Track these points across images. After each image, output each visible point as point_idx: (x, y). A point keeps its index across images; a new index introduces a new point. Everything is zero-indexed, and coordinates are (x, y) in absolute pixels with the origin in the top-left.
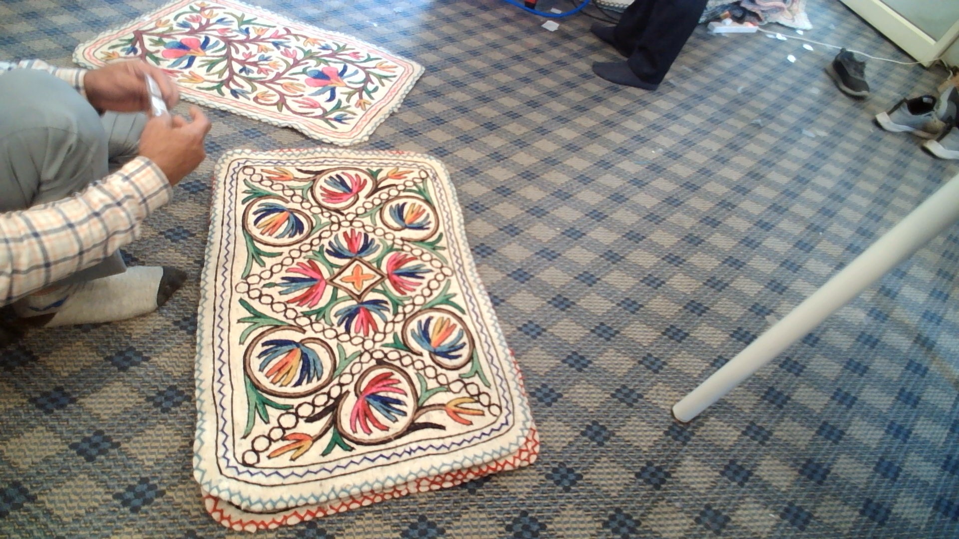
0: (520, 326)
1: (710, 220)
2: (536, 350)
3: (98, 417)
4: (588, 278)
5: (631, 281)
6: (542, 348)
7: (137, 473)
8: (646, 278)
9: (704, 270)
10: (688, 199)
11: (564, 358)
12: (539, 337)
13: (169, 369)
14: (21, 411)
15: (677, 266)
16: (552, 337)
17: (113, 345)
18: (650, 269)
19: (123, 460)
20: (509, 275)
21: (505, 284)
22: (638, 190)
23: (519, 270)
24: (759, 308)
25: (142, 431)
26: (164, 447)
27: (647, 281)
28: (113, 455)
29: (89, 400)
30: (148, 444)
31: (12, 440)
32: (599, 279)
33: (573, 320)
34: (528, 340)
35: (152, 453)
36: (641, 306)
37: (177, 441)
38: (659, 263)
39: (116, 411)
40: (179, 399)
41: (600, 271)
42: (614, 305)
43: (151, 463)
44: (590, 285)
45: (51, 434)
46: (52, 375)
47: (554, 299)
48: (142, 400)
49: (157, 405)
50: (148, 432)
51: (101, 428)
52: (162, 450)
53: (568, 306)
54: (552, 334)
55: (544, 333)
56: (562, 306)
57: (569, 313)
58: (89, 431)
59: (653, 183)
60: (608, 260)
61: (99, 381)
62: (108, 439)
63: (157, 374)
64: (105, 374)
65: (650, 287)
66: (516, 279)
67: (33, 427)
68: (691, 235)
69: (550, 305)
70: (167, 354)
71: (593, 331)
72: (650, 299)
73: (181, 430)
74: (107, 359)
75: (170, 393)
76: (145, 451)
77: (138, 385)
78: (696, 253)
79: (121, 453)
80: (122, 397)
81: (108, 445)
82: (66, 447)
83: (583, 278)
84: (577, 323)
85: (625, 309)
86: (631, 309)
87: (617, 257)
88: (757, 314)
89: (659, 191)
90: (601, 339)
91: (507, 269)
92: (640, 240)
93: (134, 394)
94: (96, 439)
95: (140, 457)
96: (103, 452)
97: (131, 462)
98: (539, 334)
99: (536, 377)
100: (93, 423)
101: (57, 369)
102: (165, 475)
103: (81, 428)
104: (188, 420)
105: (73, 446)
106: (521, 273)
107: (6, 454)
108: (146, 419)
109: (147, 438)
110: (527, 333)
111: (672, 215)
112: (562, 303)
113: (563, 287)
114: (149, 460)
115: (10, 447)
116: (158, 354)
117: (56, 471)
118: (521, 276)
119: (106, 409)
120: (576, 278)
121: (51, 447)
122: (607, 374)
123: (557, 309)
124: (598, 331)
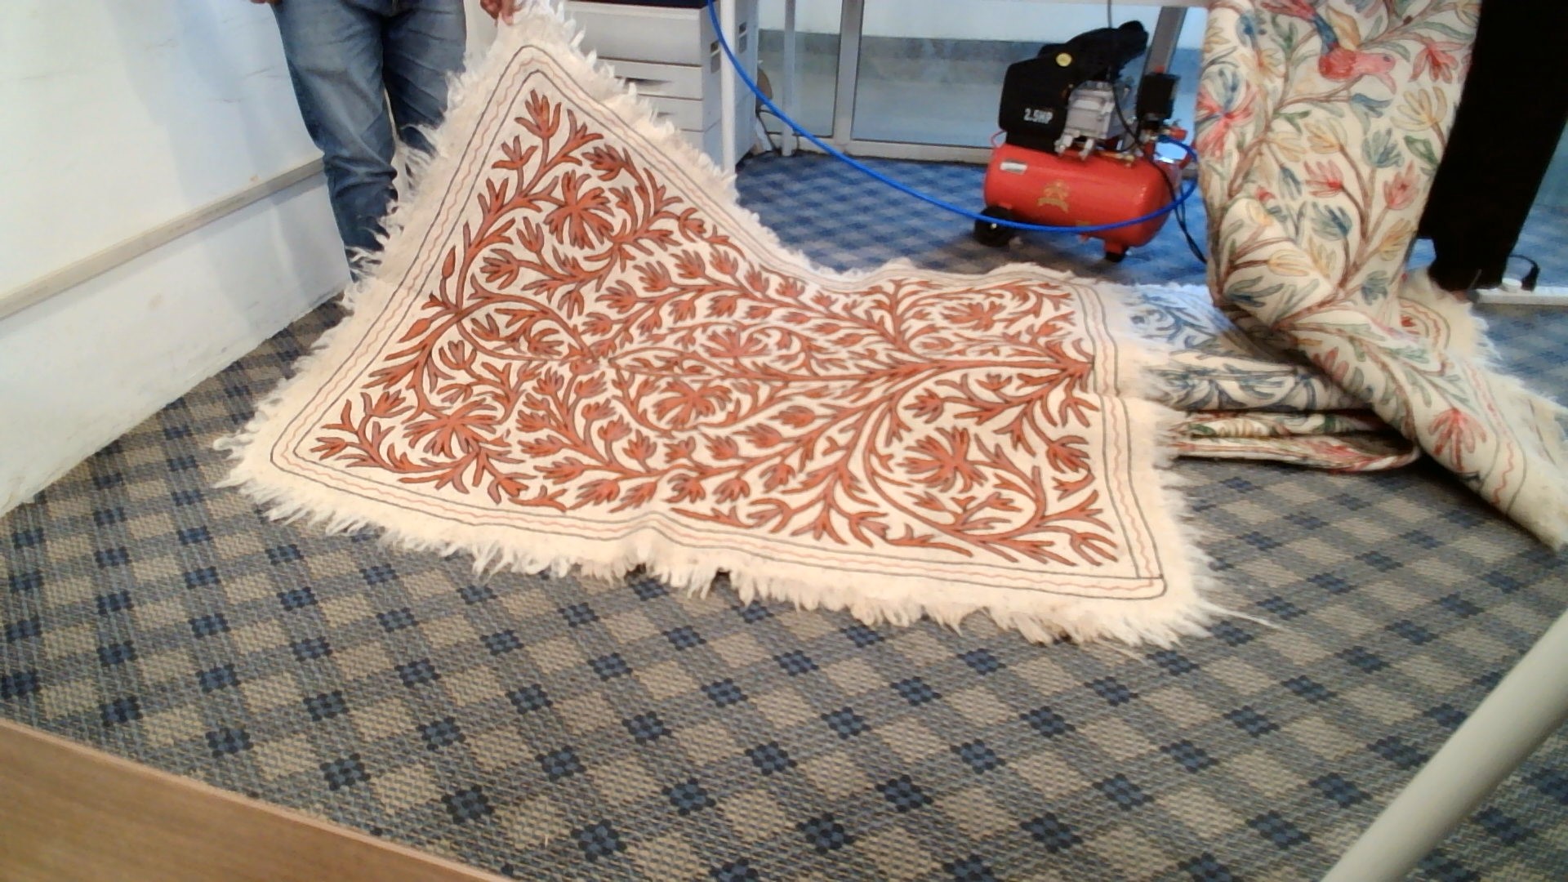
0: (958, 744)
1: (1407, 627)
2: (977, 793)
3: (360, 739)
4: (1109, 690)
5: (1202, 712)
6: (989, 792)
7: (373, 820)
8: (1235, 713)
9: (1375, 720)
10: (1367, 582)
11: (1028, 820)
12: (987, 772)
13: (456, 695)
14: (292, 711)
15: (1313, 701)
16: (1012, 778)
17: (410, 652)
18: (1251, 697)
19: (363, 798)
20: (960, 656)
21: (950, 671)
22: (1257, 553)
23: (981, 650)
24: (1497, 820)
25: (397, 766)
26: (413, 795)
27: (1240, 719)
28: (359, 789)
29: (360, 714)
30: (397, 786)
31: (272, 744)
32: (1135, 696)
33: (1060, 755)
34: (965, 770)
35: (398, 799)
36: (1215, 762)
37: (429, 790)
38: (1272, 689)
39: (382, 735)
40: (450, 736)
41: (1138, 684)
42: (1154, 747)
43: (391, 811)
44: (1113, 703)
45: (309, 746)
46: (338, 676)
47: (1034, 713)
48: (412, 727)
49: (426, 738)
50: (405, 770)
51: (359, 752)
52: (410, 799)
53: (1060, 731)
54: (1015, 773)
55: (1000, 767)
56: (1048, 729)
57: (1058, 744)
58: (346, 751)
59: (1297, 546)
60: (1162, 665)
61: (379, 694)
62: (360, 767)
63: (442, 698)
64: (387, 685)
65: (1242, 731)
66: (971, 665)
67: (295, 732)
68: (1360, 649)
69: (1025, 723)
70: (459, 675)
71: (1098, 786)
72: (1236, 753)
73: (437, 777)
74: (399, 668)
75: (446, 726)
76: (391, 793)
77: (415, 707)
78: (1362, 684)
79: (367, 789)
80: (394, 719)
81: (355, 774)
82: (316, 766)
83: (1101, 688)
84: (1070, 764)
85: (1177, 759)
86: (1191, 762)
87: (1185, 665)
88: (1492, 832)
89: (1302, 559)
90: (1111, 803)
91: (959, 646)
92: (1243, 641)
93: (407, 719)
94: (351, 764)
95: (384, 800)
96: (349, 782)
97: (372, 804)
98: (990, 766)
99: (963, 840)
100: (354, 743)
101: (346, 670)
102: (401, 831)
103: (340, 746)
104: (452, 767)
105: (324, 767)
106: (983, 656)
107: (260, 758)
108: (408, 753)
109: (400, 778)
110: (966, 760)
111: (1323, 606)
112: (1046, 722)
113: (1058, 695)
114: (392, 806)
115: (267, 751)
116: (451, 673)
117: (295, 792)
118: (982, 661)
119: (375, 729)
120: (1087, 685)
121: (305, 762)
122: (1105, 870)
123: (1037, 732)
124: (1108, 788)
